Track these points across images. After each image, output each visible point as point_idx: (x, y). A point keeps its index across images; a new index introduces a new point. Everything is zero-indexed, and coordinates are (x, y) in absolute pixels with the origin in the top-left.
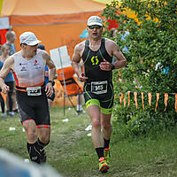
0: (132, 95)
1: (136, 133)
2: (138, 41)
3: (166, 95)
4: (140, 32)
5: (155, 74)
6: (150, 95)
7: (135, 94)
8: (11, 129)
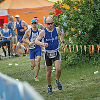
0: (68, 46)
1: (71, 65)
2: (71, 20)
3: (85, 46)
4: (72, 16)
5: (79, 36)
6: (77, 46)
7: (70, 46)
8: (10, 64)
